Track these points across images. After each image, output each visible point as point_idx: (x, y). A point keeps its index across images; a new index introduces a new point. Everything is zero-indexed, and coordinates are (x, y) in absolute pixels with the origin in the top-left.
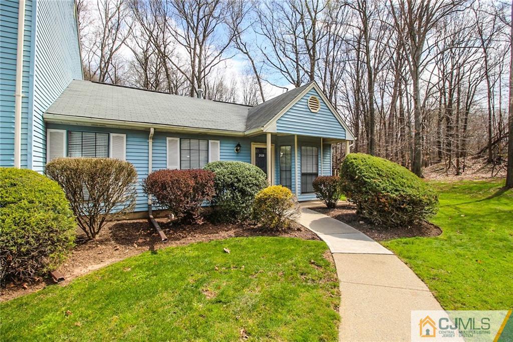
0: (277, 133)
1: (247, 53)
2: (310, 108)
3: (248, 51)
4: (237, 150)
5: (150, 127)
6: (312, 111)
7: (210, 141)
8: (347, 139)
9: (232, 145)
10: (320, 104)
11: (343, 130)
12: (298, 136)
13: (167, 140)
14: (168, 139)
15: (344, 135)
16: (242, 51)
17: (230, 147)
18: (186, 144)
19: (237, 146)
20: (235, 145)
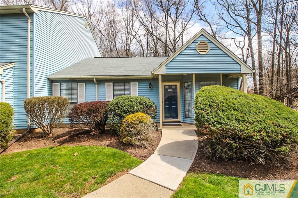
0: (166, 74)
1: (206, 21)
2: (198, 51)
3: (207, 19)
4: (150, 88)
5: (93, 78)
6: (201, 53)
7: (131, 83)
8: (242, 73)
9: (147, 85)
10: (209, 46)
11: (237, 65)
12: (196, 74)
13: (106, 85)
14: (106, 83)
15: (239, 69)
16: (203, 20)
17: (145, 86)
18: (117, 86)
19: (149, 85)
20: (148, 85)
